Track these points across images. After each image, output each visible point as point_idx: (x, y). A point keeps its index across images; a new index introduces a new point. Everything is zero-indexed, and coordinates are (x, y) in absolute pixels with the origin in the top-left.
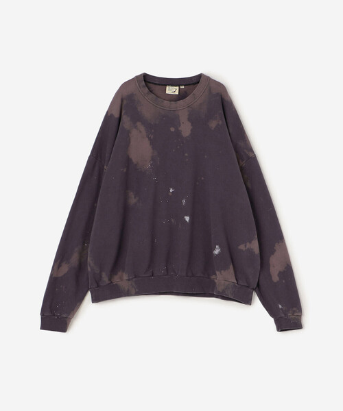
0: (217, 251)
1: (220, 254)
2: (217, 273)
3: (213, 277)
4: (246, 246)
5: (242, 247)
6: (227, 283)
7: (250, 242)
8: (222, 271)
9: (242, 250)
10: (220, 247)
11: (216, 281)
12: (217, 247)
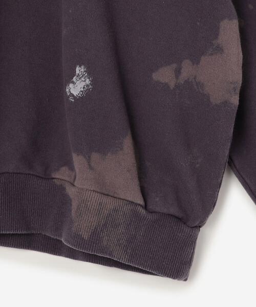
0: (77, 88)
1: (87, 95)
2: (78, 161)
3: (61, 175)
4: (178, 72)
5: (164, 76)
6: (110, 203)
7: (196, 60)
8: (95, 156)
9: (166, 85)
10: (90, 72)
11: (71, 191)
12: (79, 70)
